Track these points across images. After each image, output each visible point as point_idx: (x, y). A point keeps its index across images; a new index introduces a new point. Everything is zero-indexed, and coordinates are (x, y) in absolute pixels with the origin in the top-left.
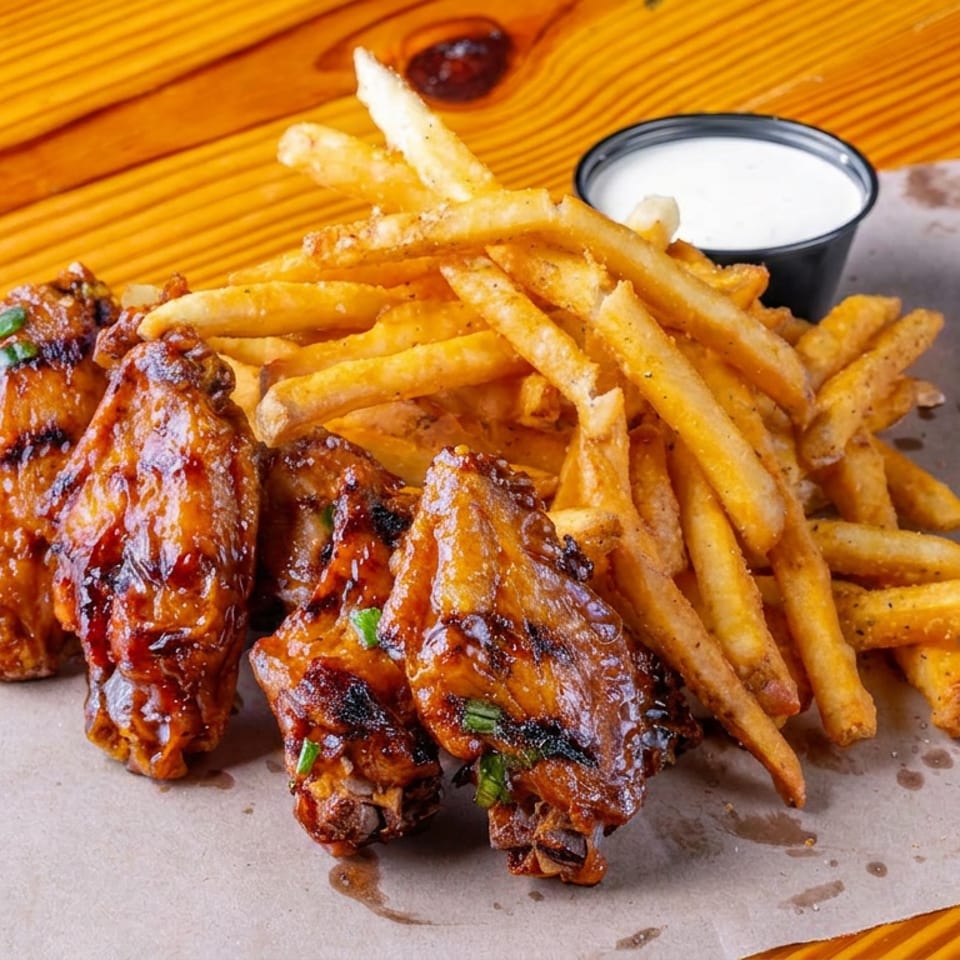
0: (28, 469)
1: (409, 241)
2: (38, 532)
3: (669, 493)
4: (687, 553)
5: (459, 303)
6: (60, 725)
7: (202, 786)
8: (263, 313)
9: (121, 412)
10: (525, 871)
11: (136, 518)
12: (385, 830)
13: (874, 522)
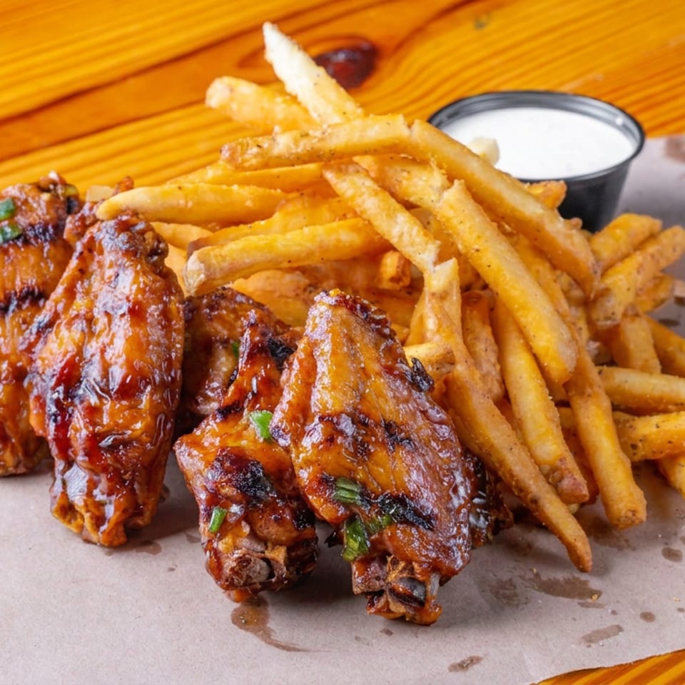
0: (13, 318)
1: (299, 150)
2: (19, 364)
3: (491, 338)
4: (503, 382)
5: (337, 199)
6: (32, 508)
7: (137, 552)
8: (190, 204)
9: (83, 272)
10: (379, 612)
11: (92, 348)
12: (273, 580)
13: (645, 369)
